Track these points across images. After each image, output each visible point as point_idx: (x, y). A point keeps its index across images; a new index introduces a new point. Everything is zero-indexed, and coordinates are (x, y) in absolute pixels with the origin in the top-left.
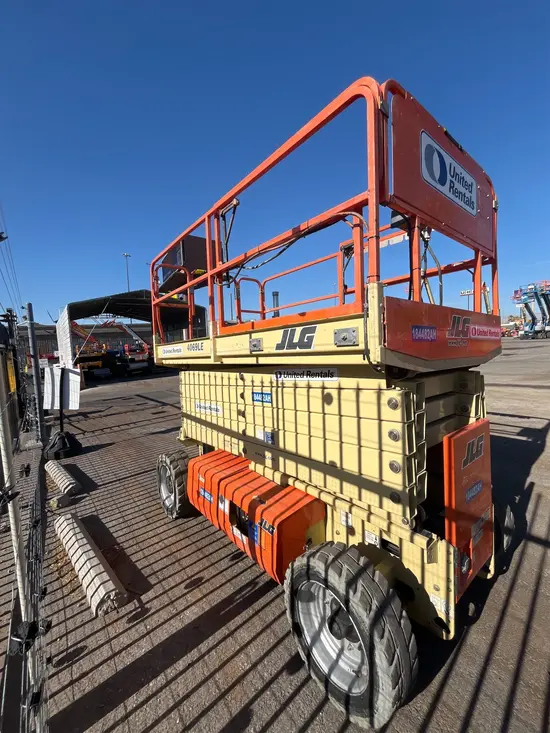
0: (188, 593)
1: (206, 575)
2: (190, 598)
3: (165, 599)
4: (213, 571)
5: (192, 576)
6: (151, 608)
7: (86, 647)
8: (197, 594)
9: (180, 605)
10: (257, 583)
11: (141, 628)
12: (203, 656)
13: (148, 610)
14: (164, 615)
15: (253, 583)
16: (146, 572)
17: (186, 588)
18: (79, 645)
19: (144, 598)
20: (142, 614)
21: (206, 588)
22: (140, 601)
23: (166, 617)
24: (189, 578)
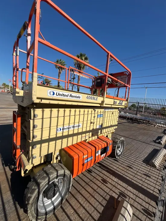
0: (109, 182)
1: (100, 179)
2: (110, 181)
3: (114, 189)
4: (98, 177)
5: (102, 183)
6: (119, 192)
7: (142, 209)
8: (108, 179)
9: (114, 183)
10: (100, 166)
11: (126, 192)
12: (123, 174)
13: (120, 193)
14: (119, 187)
15: (100, 167)
16: (104, 203)
17: (107, 183)
18: (143, 212)
19: (116, 197)
20: (122, 194)
21: (105, 177)
22: (118, 198)
23: (119, 186)
24: (103, 184)
